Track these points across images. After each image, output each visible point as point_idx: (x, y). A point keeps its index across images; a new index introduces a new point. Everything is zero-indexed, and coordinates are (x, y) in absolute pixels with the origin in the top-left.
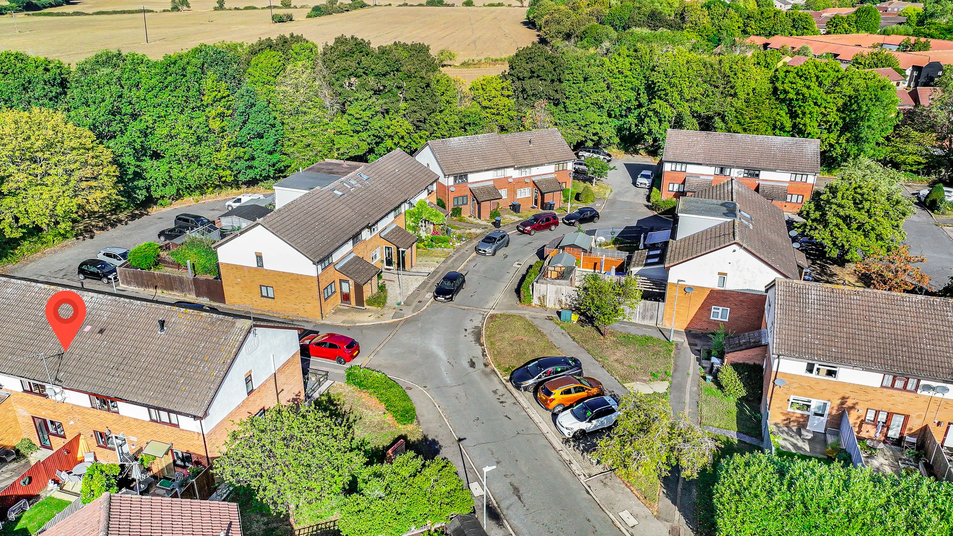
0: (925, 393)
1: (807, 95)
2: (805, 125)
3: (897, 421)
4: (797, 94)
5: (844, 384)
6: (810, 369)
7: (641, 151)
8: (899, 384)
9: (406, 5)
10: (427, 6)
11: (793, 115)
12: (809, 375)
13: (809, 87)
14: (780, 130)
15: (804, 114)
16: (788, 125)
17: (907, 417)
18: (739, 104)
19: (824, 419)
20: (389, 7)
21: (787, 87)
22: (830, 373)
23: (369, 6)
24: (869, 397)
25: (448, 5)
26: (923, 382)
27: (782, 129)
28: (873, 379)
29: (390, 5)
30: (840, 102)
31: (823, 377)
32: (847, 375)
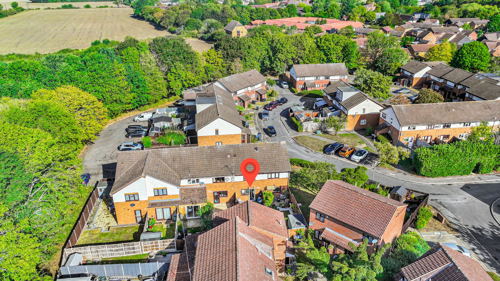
0: (436, 128)
1: (330, 47)
2: (332, 58)
3: (429, 138)
4: (327, 47)
5: (417, 131)
6: (409, 128)
7: (268, 75)
8: (430, 128)
9: (49, 8)
10: (62, 9)
11: (326, 55)
12: (409, 130)
13: (330, 44)
14: (322, 61)
15: (331, 54)
16: (325, 59)
17: (431, 136)
18: (307, 52)
19: (412, 142)
20: (39, 10)
21: (323, 44)
22: (414, 128)
23: (25, 10)
24: (423, 133)
25: (76, 8)
26: (435, 126)
27: (323, 60)
28: (424, 128)
29: (39, 9)
30: (341, 49)
31: (412, 130)
32: (418, 128)
